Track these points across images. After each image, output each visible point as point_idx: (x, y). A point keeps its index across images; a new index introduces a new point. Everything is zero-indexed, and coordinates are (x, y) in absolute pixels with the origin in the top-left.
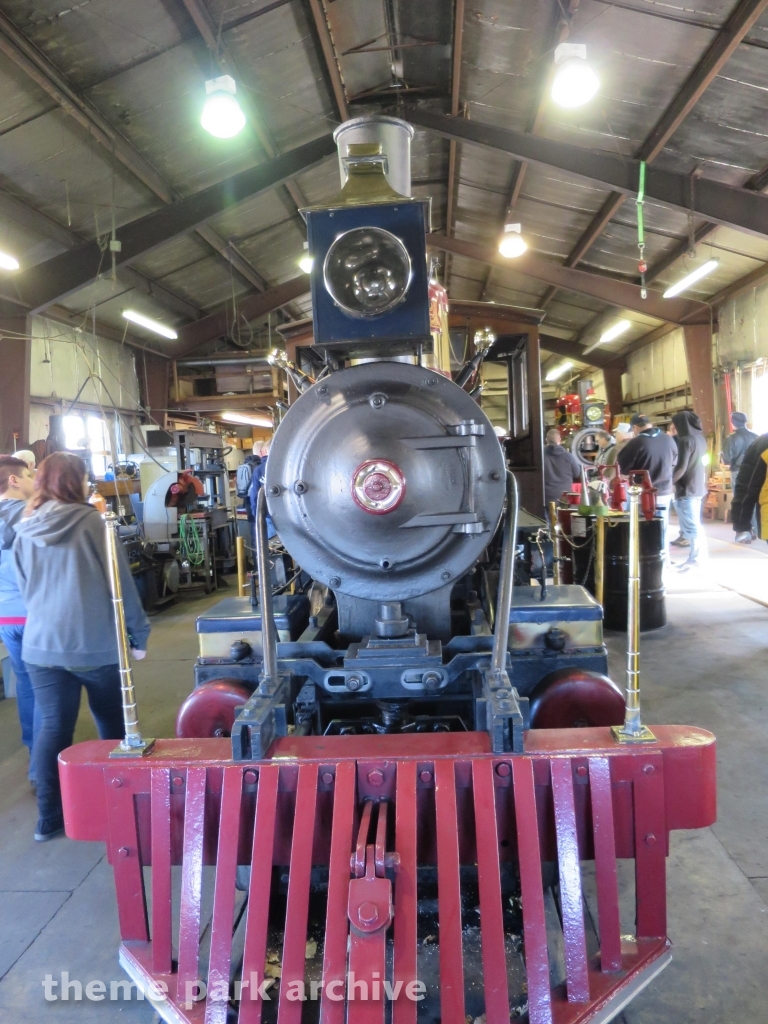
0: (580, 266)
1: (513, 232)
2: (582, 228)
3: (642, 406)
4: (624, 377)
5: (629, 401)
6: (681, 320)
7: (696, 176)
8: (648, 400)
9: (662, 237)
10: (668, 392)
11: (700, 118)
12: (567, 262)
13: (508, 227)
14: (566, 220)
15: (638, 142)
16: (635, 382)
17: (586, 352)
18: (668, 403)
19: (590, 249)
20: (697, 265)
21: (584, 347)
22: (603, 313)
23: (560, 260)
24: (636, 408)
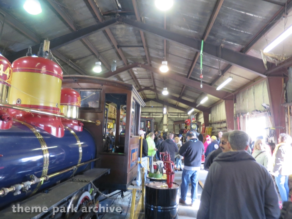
0: (191, 78)
1: (165, 64)
2: (190, 65)
3: (214, 125)
4: (210, 115)
5: (211, 123)
6: (224, 98)
7: (221, 47)
8: (215, 123)
9: (215, 70)
10: (221, 121)
11: (221, 24)
12: (187, 77)
13: (163, 62)
14: (184, 62)
15: (201, 34)
16: (213, 117)
17: (197, 106)
18: (221, 125)
19: (192, 72)
20: (226, 79)
21: (197, 104)
22: (202, 94)
23: (185, 76)
24: (212, 125)
